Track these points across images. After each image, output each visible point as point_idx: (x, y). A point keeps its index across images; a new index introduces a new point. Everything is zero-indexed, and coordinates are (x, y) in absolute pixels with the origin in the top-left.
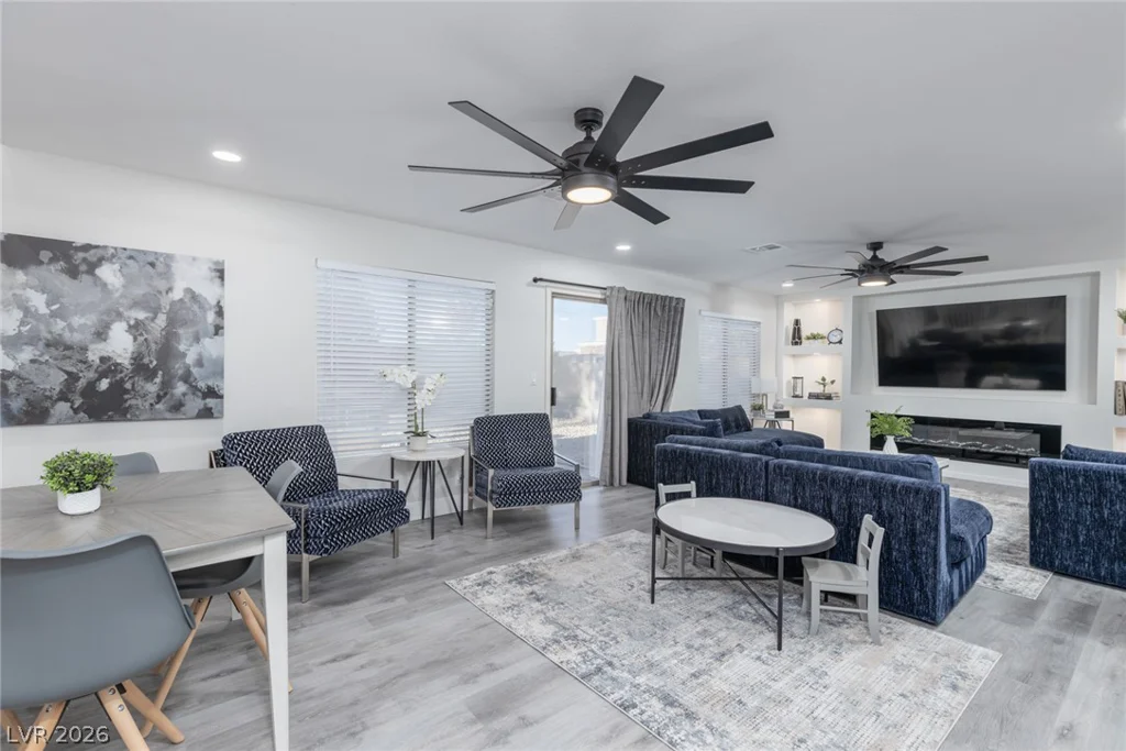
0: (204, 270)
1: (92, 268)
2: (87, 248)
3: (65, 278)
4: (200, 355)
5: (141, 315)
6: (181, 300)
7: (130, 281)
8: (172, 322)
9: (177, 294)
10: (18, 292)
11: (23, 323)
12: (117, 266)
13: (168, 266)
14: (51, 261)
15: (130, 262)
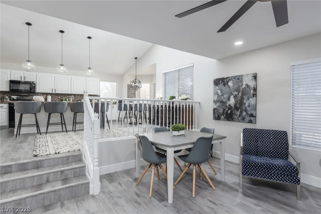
0: (251, 77)
1: (228, 82)
2: (227, 78)
3: (223, 86)
4: (249, 103)
5: (236, 93)
7: (234, 84)
8: (243, 95)
9: (244, 86)
10: (217, 91)
11: (217, 98)
12: (232, 81)
13: (242, 78)
14: (222, 83)
15: (234, 79)
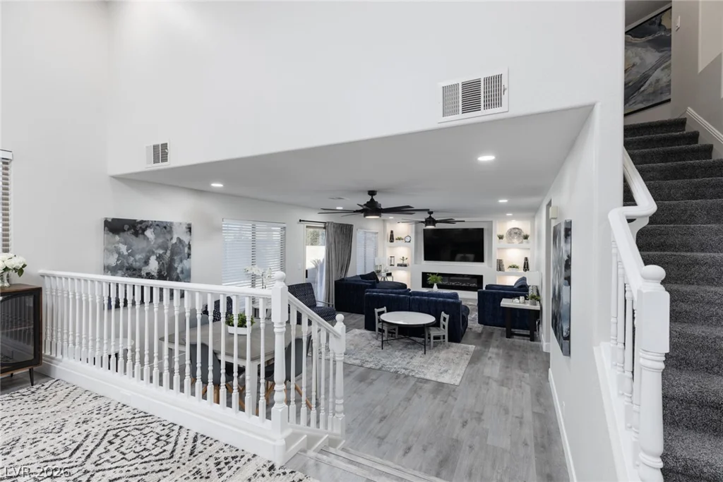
0: (184, 228)
1: (144, 230)
2: (142, 222)
3: (133, 237)
4: (182, 268)
5: (161, 252)
6: (176, 243)
7: (157, 236)
8: (172, 254)
9: (174, 241)
10: (116, 245)
11: (118, 260)
12: (152, 230)
13: (171, 228)
14: (129, 230)
15: (157, 227)
